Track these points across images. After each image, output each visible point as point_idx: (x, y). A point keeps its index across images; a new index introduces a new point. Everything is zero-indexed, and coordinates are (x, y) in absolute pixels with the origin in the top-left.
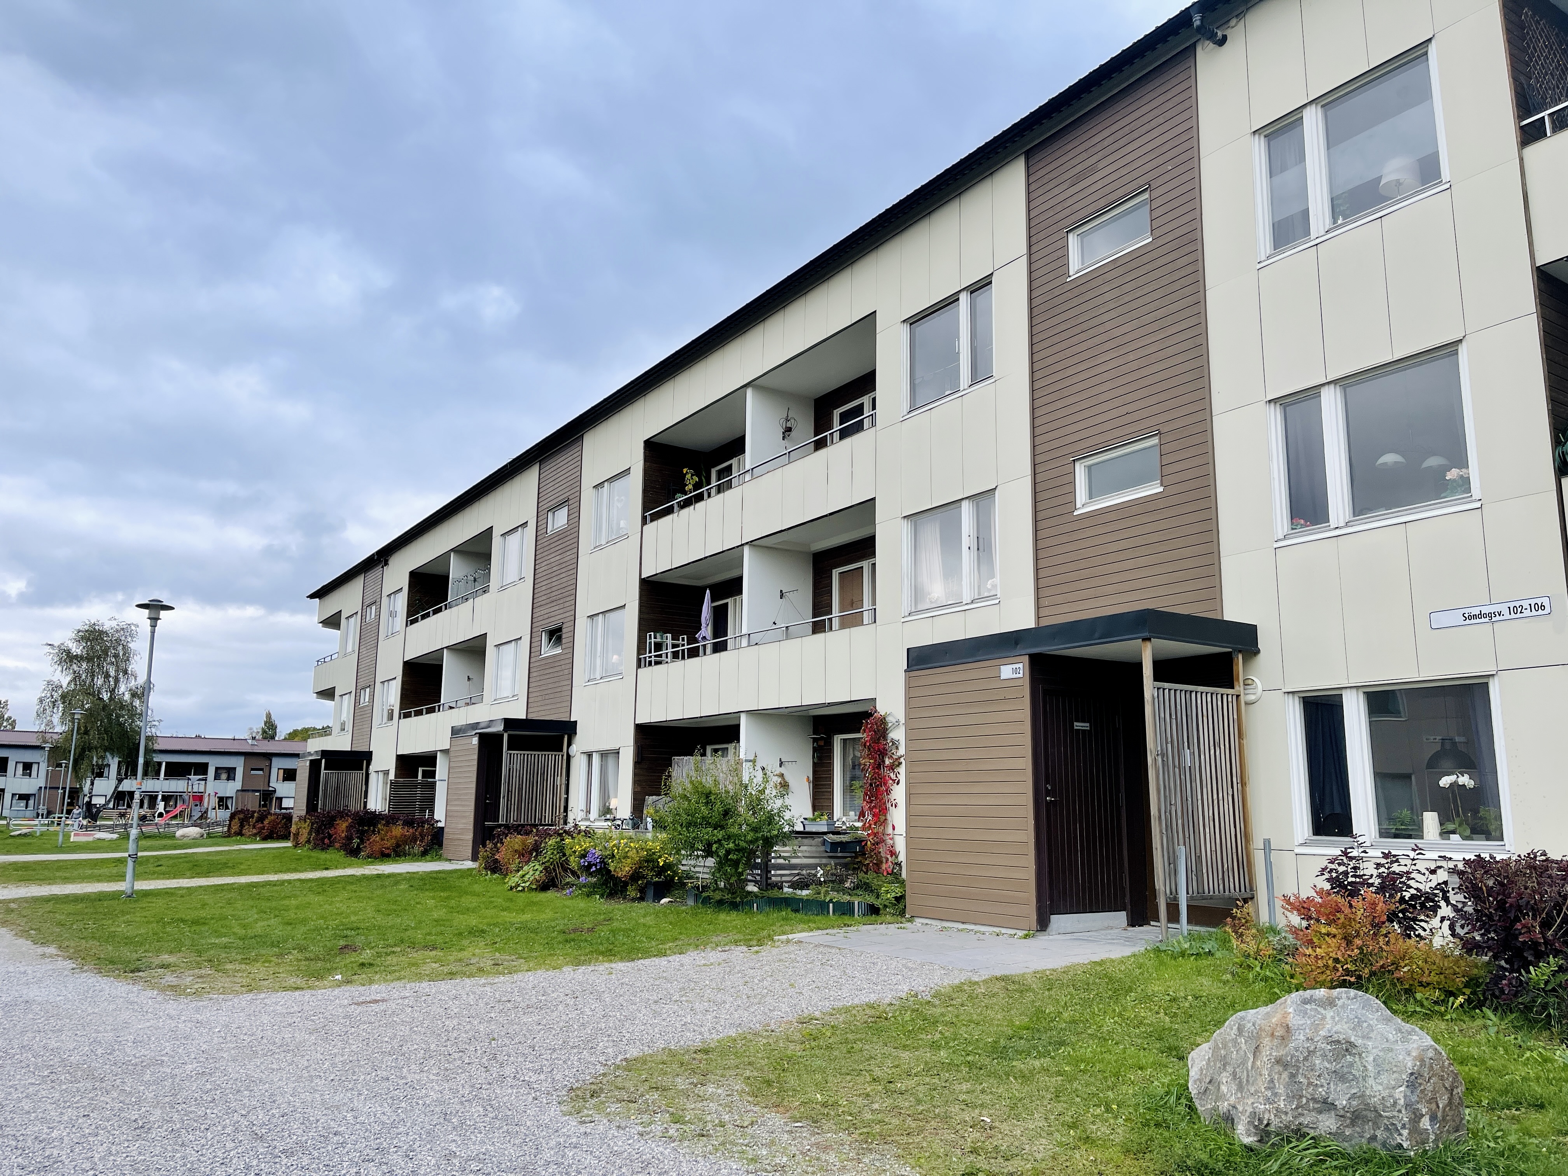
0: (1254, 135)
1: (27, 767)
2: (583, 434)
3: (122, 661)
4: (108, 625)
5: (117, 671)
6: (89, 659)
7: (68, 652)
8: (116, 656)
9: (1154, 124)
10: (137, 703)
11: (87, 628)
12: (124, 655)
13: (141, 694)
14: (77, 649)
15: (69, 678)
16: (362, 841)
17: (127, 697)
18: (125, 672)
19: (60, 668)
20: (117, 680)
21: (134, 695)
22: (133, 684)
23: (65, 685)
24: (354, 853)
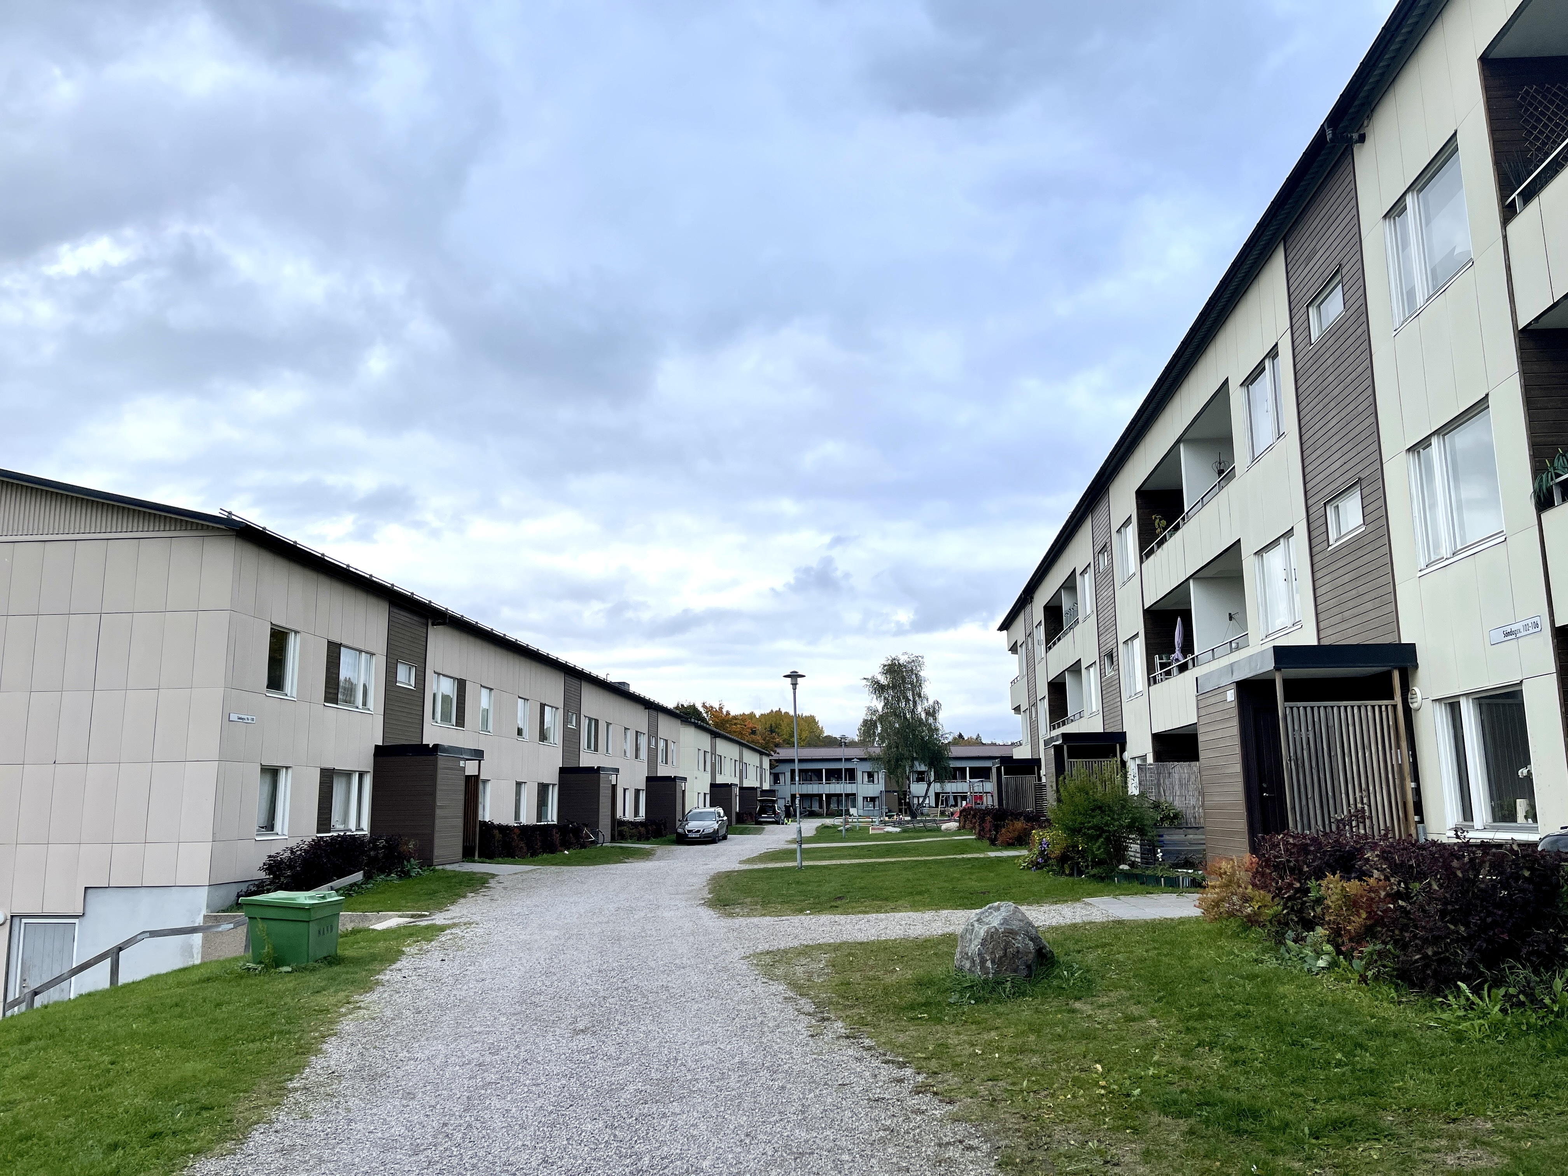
0: (1385, 219)
1: (870, 775)
2: (1108, 488)
3: (917, 686)
4: (903, 659)
5: (913, 695)
6: (894, 687)
7: (877, 683)
8: (912, 684)
9: (1338, 211)
10: (931, 720)
11: (889, 662)
12: (917, 681)
13: (932, 713)
14: (883, 680)
15: (882, 704)
16: (997, 833)
17: (923, 716)
18: (920, 696)
19: (875, 697)
20: (915, 703)
21: (928, 713)
22: (926, 704)
23: (880, 710)
24: (993, 842)
